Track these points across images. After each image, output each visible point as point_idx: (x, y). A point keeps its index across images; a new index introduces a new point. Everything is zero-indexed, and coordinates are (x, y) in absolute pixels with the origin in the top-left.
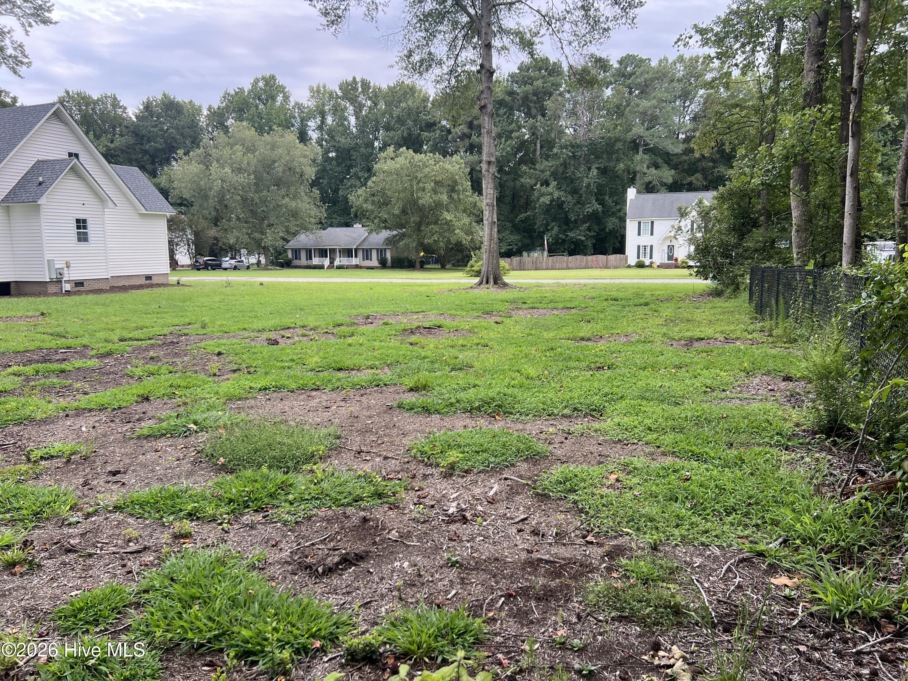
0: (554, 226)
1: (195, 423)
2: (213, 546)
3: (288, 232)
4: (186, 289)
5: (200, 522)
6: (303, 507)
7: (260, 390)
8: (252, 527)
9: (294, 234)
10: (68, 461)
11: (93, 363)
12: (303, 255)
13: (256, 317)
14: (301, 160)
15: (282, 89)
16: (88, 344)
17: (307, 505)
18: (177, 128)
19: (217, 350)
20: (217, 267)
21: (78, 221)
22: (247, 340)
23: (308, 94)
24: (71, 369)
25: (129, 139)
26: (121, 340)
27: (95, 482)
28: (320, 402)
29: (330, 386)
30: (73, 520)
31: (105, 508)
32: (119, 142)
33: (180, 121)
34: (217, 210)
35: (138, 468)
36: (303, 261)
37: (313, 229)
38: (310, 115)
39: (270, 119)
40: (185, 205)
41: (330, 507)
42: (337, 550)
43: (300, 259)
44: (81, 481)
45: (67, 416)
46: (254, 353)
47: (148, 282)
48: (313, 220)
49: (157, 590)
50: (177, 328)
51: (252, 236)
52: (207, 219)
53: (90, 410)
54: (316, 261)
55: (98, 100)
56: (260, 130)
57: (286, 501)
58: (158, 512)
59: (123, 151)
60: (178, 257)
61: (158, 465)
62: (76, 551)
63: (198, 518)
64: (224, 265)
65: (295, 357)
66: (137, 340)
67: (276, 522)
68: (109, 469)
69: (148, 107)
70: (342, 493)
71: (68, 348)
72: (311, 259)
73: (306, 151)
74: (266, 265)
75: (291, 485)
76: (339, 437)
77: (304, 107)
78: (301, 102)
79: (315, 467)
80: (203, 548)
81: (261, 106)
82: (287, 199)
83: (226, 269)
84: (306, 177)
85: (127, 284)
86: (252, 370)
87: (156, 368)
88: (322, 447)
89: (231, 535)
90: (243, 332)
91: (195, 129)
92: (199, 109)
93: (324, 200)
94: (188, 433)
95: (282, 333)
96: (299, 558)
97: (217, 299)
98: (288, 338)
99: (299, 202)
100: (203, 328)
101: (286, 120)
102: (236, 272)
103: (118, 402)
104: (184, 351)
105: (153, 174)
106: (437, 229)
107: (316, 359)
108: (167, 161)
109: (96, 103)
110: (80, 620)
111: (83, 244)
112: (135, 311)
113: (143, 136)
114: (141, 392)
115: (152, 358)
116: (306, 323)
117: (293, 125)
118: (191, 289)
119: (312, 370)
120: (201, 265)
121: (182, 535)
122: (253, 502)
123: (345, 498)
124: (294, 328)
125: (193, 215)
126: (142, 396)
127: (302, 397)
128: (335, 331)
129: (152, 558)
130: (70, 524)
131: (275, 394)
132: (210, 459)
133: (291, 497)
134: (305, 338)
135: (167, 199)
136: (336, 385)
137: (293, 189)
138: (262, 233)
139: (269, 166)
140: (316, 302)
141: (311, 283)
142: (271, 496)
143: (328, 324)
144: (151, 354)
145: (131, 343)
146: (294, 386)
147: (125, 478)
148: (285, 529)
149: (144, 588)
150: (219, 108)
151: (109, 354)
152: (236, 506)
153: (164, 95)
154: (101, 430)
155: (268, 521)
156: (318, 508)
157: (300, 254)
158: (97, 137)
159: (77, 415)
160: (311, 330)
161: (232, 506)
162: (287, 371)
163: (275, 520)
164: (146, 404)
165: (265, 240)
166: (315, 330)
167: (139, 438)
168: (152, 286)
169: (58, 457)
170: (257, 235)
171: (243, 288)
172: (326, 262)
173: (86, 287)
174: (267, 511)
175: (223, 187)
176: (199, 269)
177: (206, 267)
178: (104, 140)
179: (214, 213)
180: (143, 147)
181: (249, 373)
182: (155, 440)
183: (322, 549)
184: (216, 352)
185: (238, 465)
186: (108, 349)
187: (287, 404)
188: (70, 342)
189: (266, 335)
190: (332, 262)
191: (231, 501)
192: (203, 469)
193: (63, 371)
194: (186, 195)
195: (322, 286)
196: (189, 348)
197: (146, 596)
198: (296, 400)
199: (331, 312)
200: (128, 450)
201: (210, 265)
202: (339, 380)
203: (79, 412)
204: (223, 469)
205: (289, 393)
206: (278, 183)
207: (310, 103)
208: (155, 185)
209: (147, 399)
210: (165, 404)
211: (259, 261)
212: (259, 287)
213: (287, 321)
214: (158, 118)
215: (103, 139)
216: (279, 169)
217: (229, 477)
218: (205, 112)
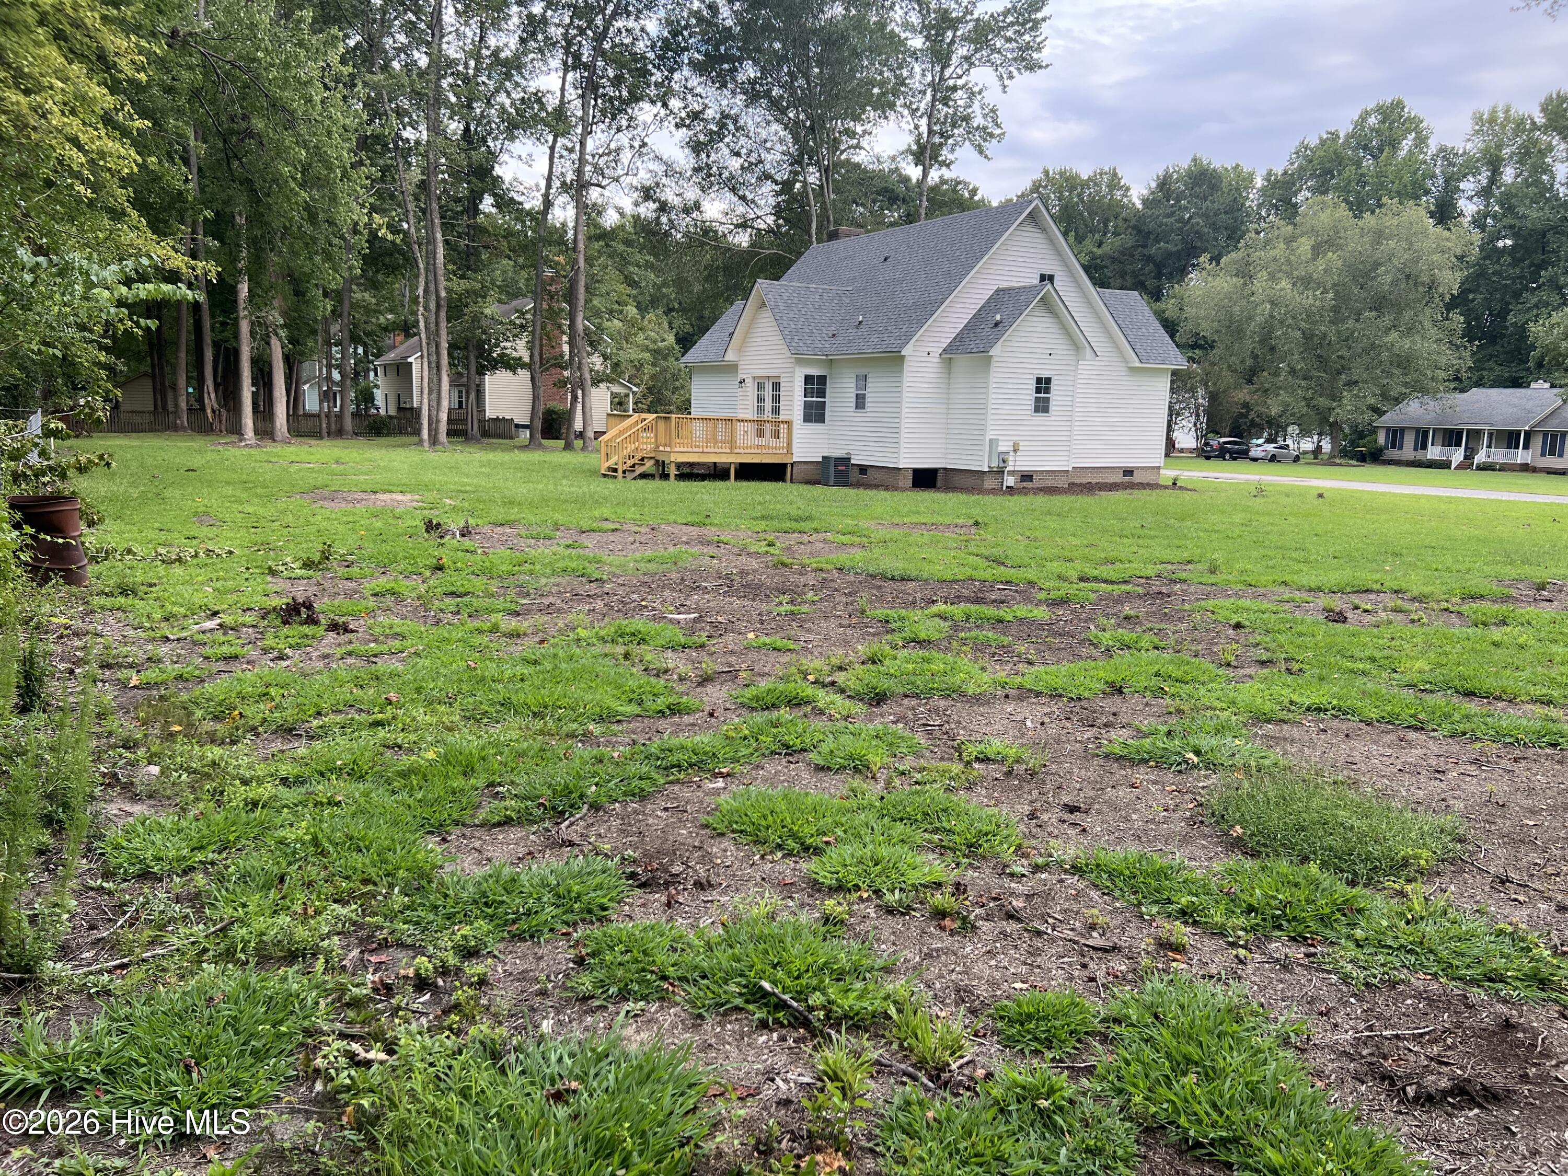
1: (1197, 753)
2: (1219, 980)
3: (1385, 396)
4: (1187, 496)
5: (1199, 931)
6: (1381, 958)
7: (1308, 709)
8: (1286, 966)
9: (1396, 399)
10: (1009, 773)
11: (1041, 613)
12: (1409, 440)
13: (1306, 561)
14: (1436, 257)
15: (1414, 124)
16: (1035, 579)
17: (1390, 958)
18: (1206, 216)
19: (1235, 619)
20: (1240, 454)
21: (1039, 380)
22: (1287, 606)
23: (1468, 126)
24: (1010, 618)
25: (1127, 240)
26: (1082, 579)
27: (1045, 817)
28: (1424, 757)
29: (1446, 727)
30: (1018, 869)
31: (1060, 863)
32: (1112, 244)
33: (1213, 202)
34: (1255, 357)
35: (1105, 809)
36: (1408, 451)
37: (1437, 391)
38: (1469, 169)
39: (1382, 184)
40: (1200, 347)
41: (1435, 976)
42: (1447, 1064)
43: (1401, 448)
44: (1027, 809)
45: (1007, 696)
46: (1300, 635)
47: (1127, 479)
48: (1441, 374)
49: (1133, 1025)
50: (1169, 567)
51: (1313, 403)
52: (1235, 371)
53: (1038, 694)
54: (1434, 452)
55: (1090, 179)
56: (1358, 207)
57: (1349, 937)
58: (1136, 893)
59: (1114, 260)
60: (1177, 435)
61: (1136, 811)
62: (1019, 920)
63: (1195, 923)
64: (1255, 452)
65: (1377, 654)
66: (1105, 581)
67: (1329, 972)
68: (1065, 799)
69: (1164, 184)
70: (1463, 955)
71: (1008, 582)
72: (1424, 447)
73: (1447, 239)
74: (1332, 456)
75: (1360, 911)
76: (1461, 840)
77: (1456, 155)
78: (1450, 145)
79: (1409, 888)
80: (1203, 977)
81: (1368, 162)
82: (1394, 335)
83: (1255, 460)
84: (1441, 290)
85: (1094, 481)
86: (1295, 667)
87: (1135, 635)
88: (1425, 853)
89: (1250, 969)
90: (1282, 589)
91: (1238, 214)
92: (1250, 177)
93: (1469, 334)
94: (1184, 766)
95: (1356, 599)
96: (1372, 1054)
97: (1238, 518)
98: (1366, 611)
99: (1417, 338)
100: (1212, 573)
101: (1414, 183)
102: (1274, 467)
103: (1077, 688)
104: (1178, 611)
105: (1156, 295)
107: (1421, 664)
108: (1182, 272)
109: (1085, 184)
110: (1029, 1032)
111: (1041, 416)
112: (1105, 531)
113: (1149, 233)
114: (1111, 677)
115: (1127, 618)
116: (1404, 586)
117: (1427, 192)
118: (1195, 496)
119: (1409, 686)
120: (1213, 450)
121: (1171, 945)
122: (1288, 921)
123: (1468, 967)
124: (1378, 592)
125: (1213, 364)
126: (1112, 684)
127: (1387, 738)
128: (1465, 608)
129: (1123, 968)
130: (1012, 875)
131: (1335, 724)
132: (1217, 822)
133: (1359, 933)
134: (1400, 616)
135: (1172, 337)
136: (1461, 727)
137: (1408, 315)
138: (1334, 398)
139: (1366, 275)
140: (1427, 542)
141: (1418, 497)
142: (1323, 920)
143: (1450, 592)
144: (1127, 610)
145: (1095, 585)
146: (1374, 714)
147: (1087, 821)
148: (1345, 989)
149: (1114, 1014)
150: (1285, 173)
151: (1063, 602)
152: (1259, 921)
153: (1195, 160)
154: (1053, 729)
155: (1314, 964)
156: (1412, 969)
157: (1402, 438)
158: (1080, 239)
159: (1020, 698)
160: (1413, 599)
161: (1254, 919)
162: (1360, 680)
163: (1327, 967)
164: (1117, 699)
165: (1337, 410)
166: (1421, 602)
167: (1107, 756)
168: (1132, 486)
169: (994, 761)
170: (1323, 402)
171: (1284, 500)
172: (1458, 456)
173: (1036, 483)
174: (1313, 945)
175: (1271, 316)
176: (1208, 458)
177: (1222, 454)
178: (1089, 244)
179: (1249, 362)
180: (1146, 252)
181: (1289, 671)
182: (1131, 767)
183: (1416, 1054)
184: (1233, 622)
185: (1265, 845)
186: (1062, 593)
187: (1358, 749)
188: (1011, 573)
189: (1324, 601)
190: (1469, 457)
191: (1251, 909)
192: (1205, 836)
193: (1000, 621)
194: (1207, 329)
195: (1443, 507)
196: (1187, 607)
197: (1117, 1029)
198: (1376, 743)
199: (1459, 567)
200: (1091, 774)
201: (1229, 451)
202: (1468, 717)
203: (1025, 694)
204: (1237, 844)
205: (1362, 726)
206: (1380, 304)
207: (1469, 146)
208: (1156, 313)
209: (1120, 691)
210: (1147, 704)
211: (1319, 448)
212: (1317, 502)
213: (1367, 577)
214: (1178, 200)
215: (1087, 242)
216: (1385, 279)
217: (1249, 864)
218: (1259, 182)
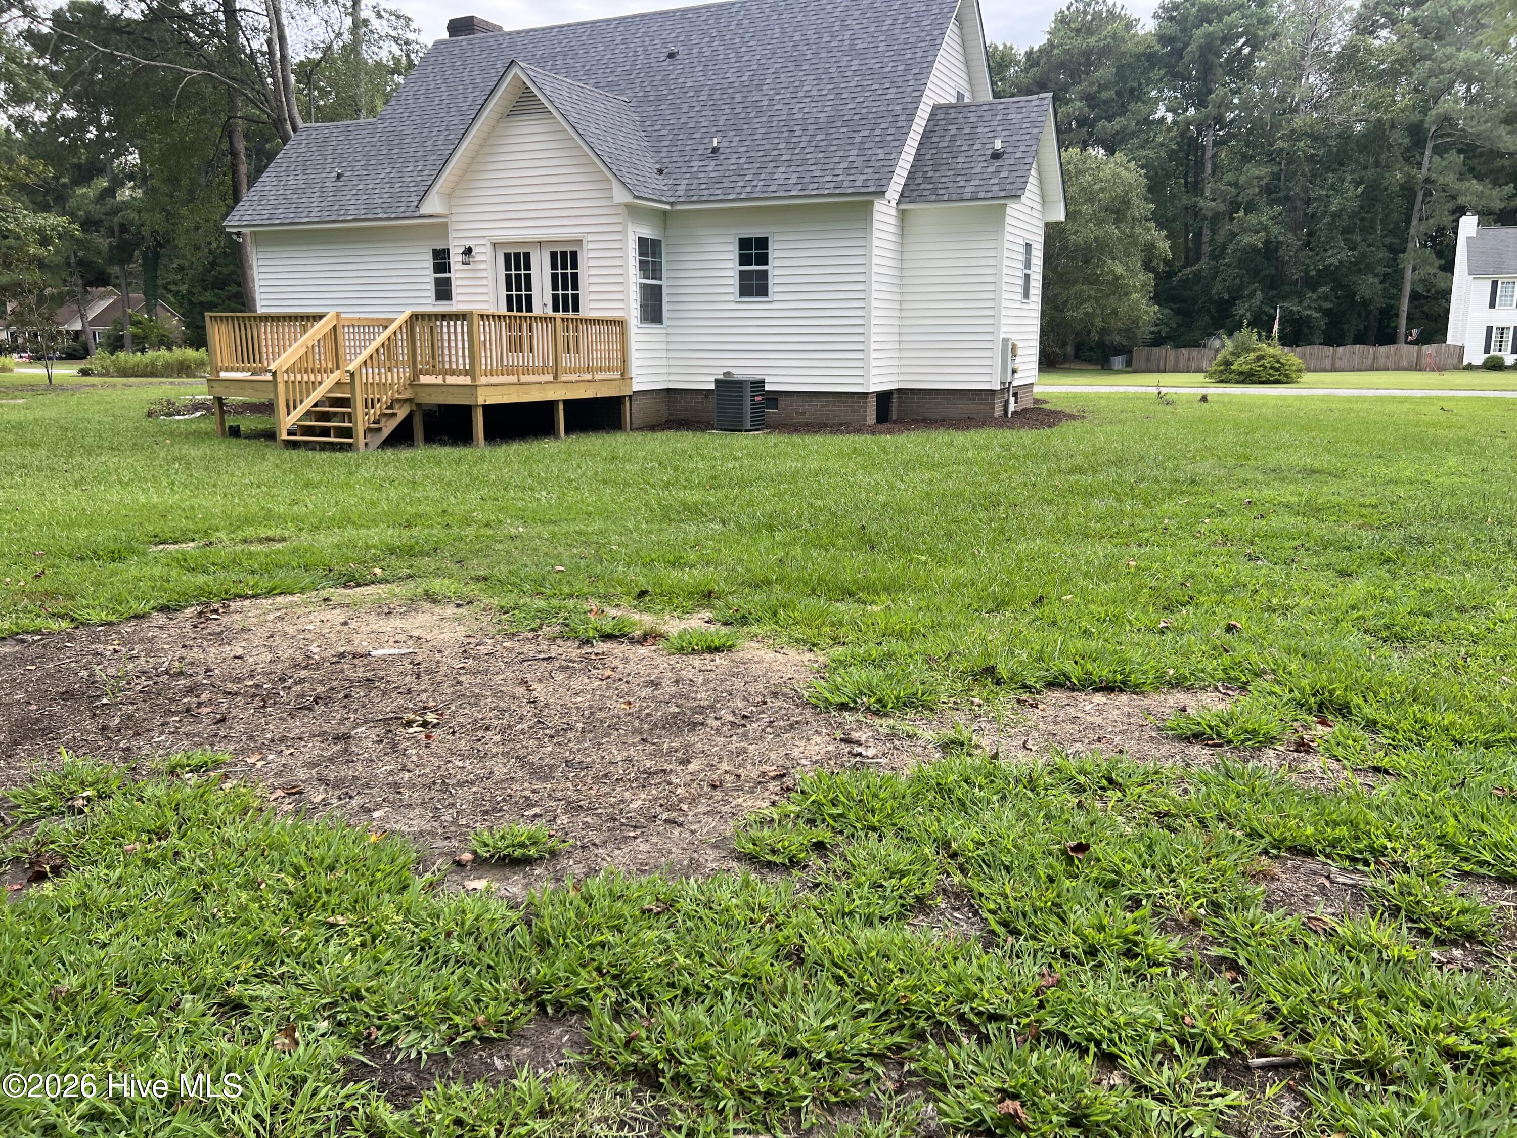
0: (1255, 291)
21: (1026, 249)
106: (1092, 293)
173: (1019, 405)
